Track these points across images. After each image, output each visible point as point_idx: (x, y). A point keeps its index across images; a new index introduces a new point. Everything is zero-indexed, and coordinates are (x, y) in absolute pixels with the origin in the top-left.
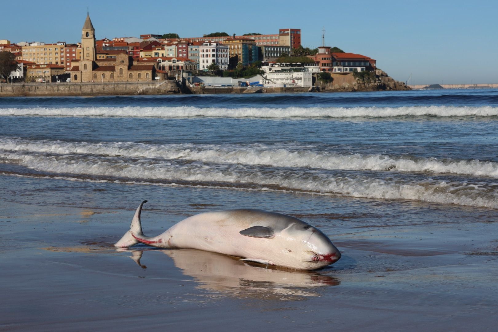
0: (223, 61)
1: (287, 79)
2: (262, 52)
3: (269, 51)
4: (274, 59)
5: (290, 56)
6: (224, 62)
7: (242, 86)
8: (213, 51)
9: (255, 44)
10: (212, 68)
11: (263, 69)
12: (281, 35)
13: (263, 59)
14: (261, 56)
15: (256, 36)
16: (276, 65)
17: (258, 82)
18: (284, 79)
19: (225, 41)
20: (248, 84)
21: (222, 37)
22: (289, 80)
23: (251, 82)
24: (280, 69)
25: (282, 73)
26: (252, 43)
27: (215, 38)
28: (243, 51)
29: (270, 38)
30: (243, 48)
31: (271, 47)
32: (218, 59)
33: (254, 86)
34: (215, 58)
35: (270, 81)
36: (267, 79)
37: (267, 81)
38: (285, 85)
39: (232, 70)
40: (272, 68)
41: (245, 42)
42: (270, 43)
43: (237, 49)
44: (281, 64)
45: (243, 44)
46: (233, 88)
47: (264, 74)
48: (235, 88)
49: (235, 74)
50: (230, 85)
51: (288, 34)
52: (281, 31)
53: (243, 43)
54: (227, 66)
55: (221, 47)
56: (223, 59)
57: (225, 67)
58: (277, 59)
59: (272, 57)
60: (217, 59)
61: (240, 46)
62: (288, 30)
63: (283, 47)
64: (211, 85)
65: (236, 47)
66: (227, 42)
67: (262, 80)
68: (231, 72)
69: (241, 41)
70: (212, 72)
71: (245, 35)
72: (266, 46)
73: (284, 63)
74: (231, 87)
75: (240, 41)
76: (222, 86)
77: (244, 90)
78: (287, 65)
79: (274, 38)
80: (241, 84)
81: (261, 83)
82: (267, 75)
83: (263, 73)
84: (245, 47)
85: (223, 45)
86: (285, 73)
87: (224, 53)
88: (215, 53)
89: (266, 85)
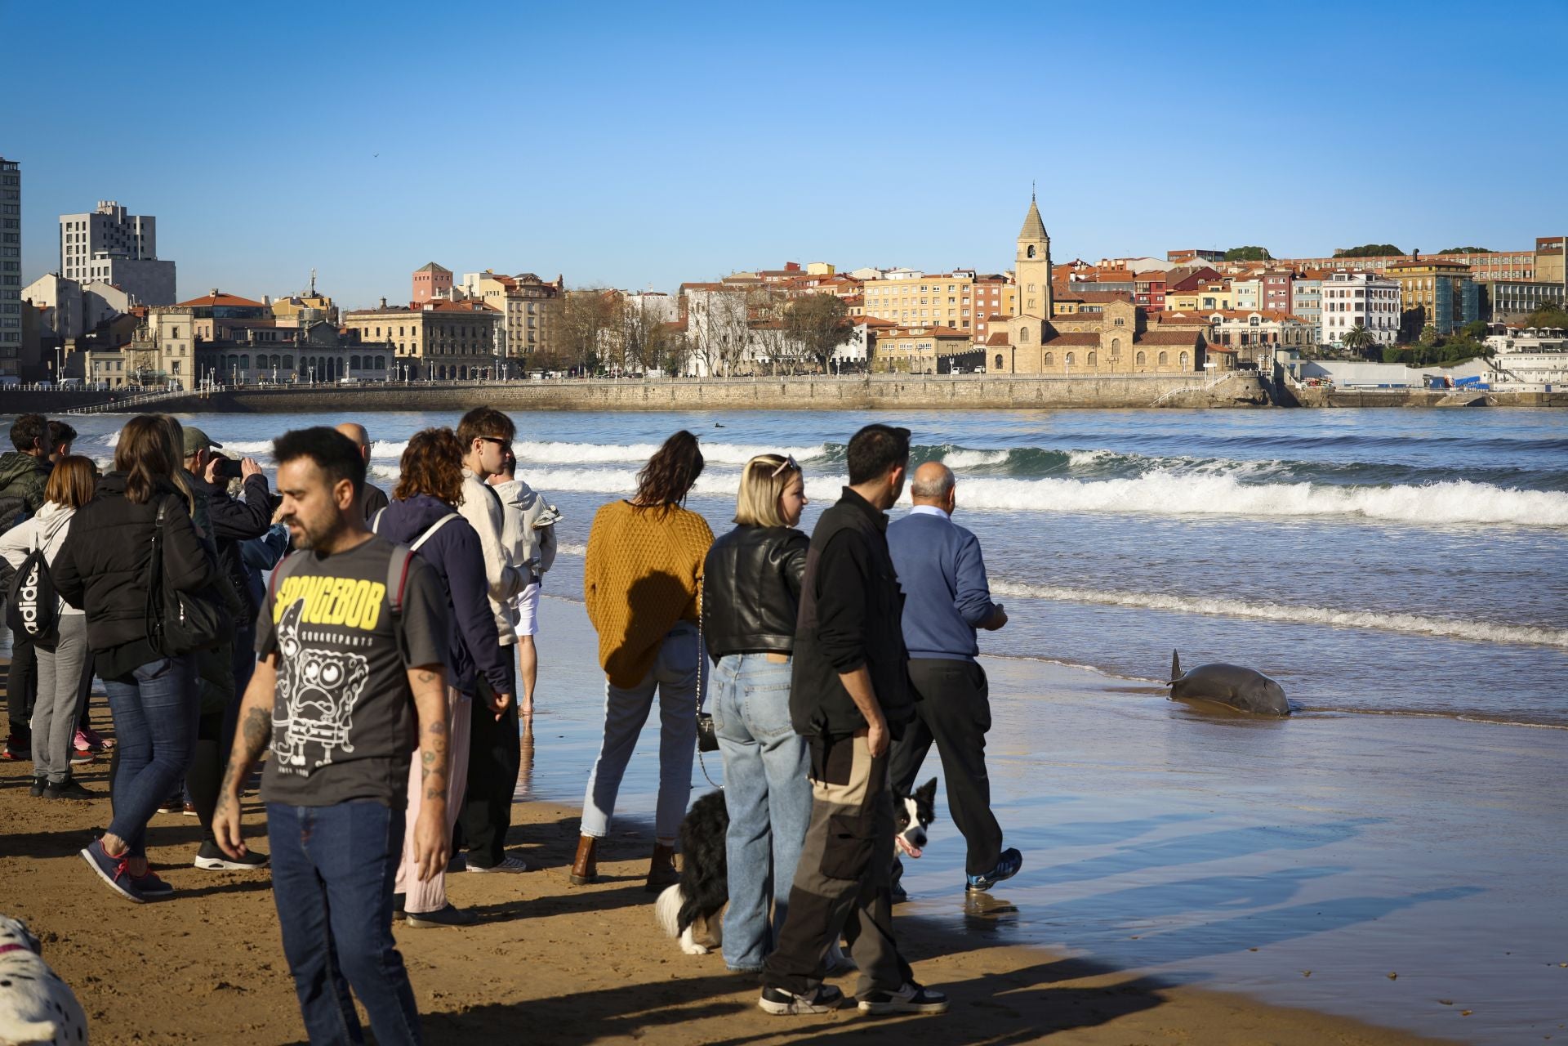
0: (1385, 322)
1: (1555, 371)
2: (1489, 297)
3: (1507, 296)
4: (1521, 317)
5: (1564, 308)
6: (1387, 325)
7: (1433, 387)
8: (1359, 293)
9: (1471, 277)
10: (1354, 339)
11: (1491, 344)
12: (1539, 252)
13: (1492, 315)
14: (1485, 309)
15: (1473, 255)
16: (1525, 332)
17: (1478, 379)
18: (1547, 369)
19: (1391, 268)
20: (1450, 382)
21: (1384, 258)
22: (1560, 373)
23: (1456, 378)
24: (1536, 343)
25: (1541, 355)
26: (1463, 274)
27: (1363, 259)
28: (1437, 296)
29: (1511, 261)
30: (1437, 288)
31: (1515, 284)
32: (1371, 315)
33: (1465, 389)
34: (1362, 314)
35: (1507, 376)
36: (1501, 371)
37: (1500, 376)
38: (1548, 387)
39: (1406, 343)
40: (1514, 340)
41: (1443, 271)
42: (1511, 275)
43: (1422, 290)
44: (1538, 332)
45: (1437, 276)
46: (1408, 392)
47: (1493, 357)
48: (1413, 392)
49: (1416, 356)
50: (1402, 386)
51: (1558, 251)
52: (1540, 242)
53: (1438, 273)
54: (1394, 335)
55: (1378, 283)
56: (1385, 315)
57: (1389, 338)
58: (1527, 315)
59: (1515, 310)
60: (1367, 315)
61: (1429, 283)
62: (1559, 240)
63: (1545, 285)
64: (1349, 385)
65: (1420, 284)
66: (1397, 270)
67: (1486, 373)
68: (1406, 350)
69: (1434, 268)
70: (1355, 350)
71: (1445, 252)
72: (1497, 282)
73: (1546, 328)
74: (1402, 391)
75: (1430, 269)
76: (1381, 386)
77: (1438, 398)
78: (1554, 334)
79: (1522, 260)
80: (1431, 382)
81: (1484, 380)
82: (1502, 359)
83: (1490, 353)
84: (1443, 283)
85: (1382, 278)
86: (1550, 355)
87: (1386, 300)
88: (1362, 300)
89: (1498, 387)
